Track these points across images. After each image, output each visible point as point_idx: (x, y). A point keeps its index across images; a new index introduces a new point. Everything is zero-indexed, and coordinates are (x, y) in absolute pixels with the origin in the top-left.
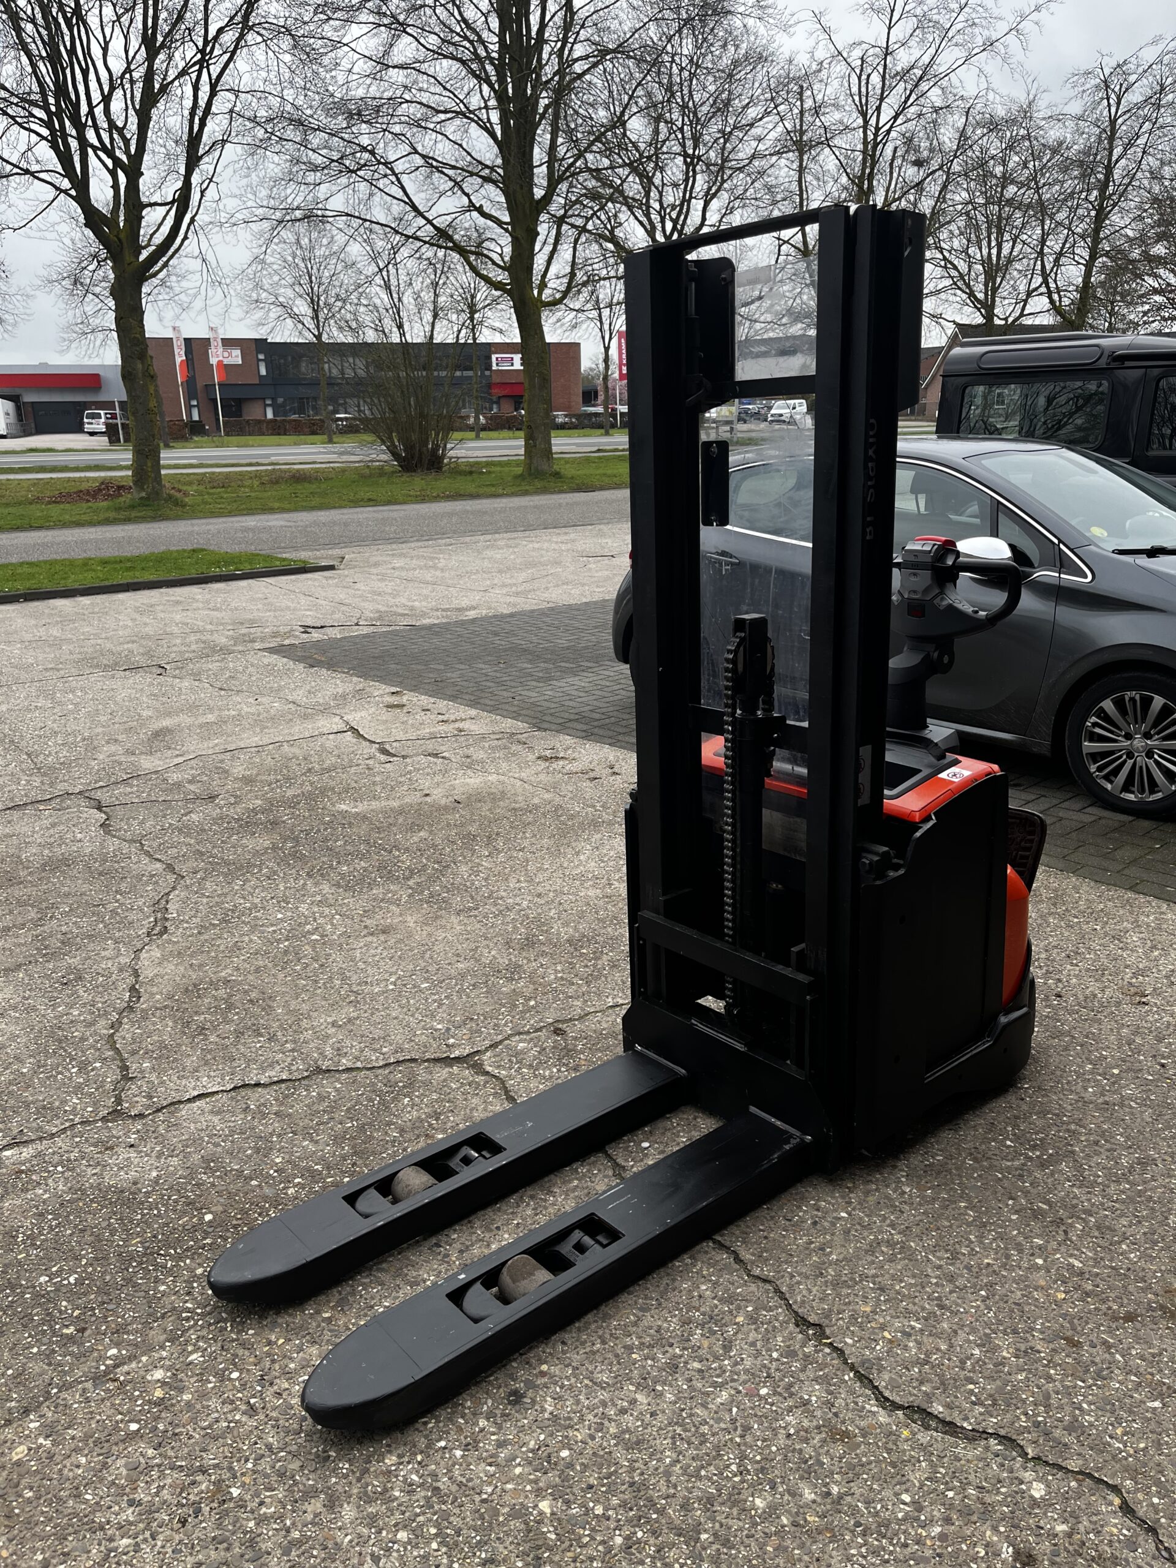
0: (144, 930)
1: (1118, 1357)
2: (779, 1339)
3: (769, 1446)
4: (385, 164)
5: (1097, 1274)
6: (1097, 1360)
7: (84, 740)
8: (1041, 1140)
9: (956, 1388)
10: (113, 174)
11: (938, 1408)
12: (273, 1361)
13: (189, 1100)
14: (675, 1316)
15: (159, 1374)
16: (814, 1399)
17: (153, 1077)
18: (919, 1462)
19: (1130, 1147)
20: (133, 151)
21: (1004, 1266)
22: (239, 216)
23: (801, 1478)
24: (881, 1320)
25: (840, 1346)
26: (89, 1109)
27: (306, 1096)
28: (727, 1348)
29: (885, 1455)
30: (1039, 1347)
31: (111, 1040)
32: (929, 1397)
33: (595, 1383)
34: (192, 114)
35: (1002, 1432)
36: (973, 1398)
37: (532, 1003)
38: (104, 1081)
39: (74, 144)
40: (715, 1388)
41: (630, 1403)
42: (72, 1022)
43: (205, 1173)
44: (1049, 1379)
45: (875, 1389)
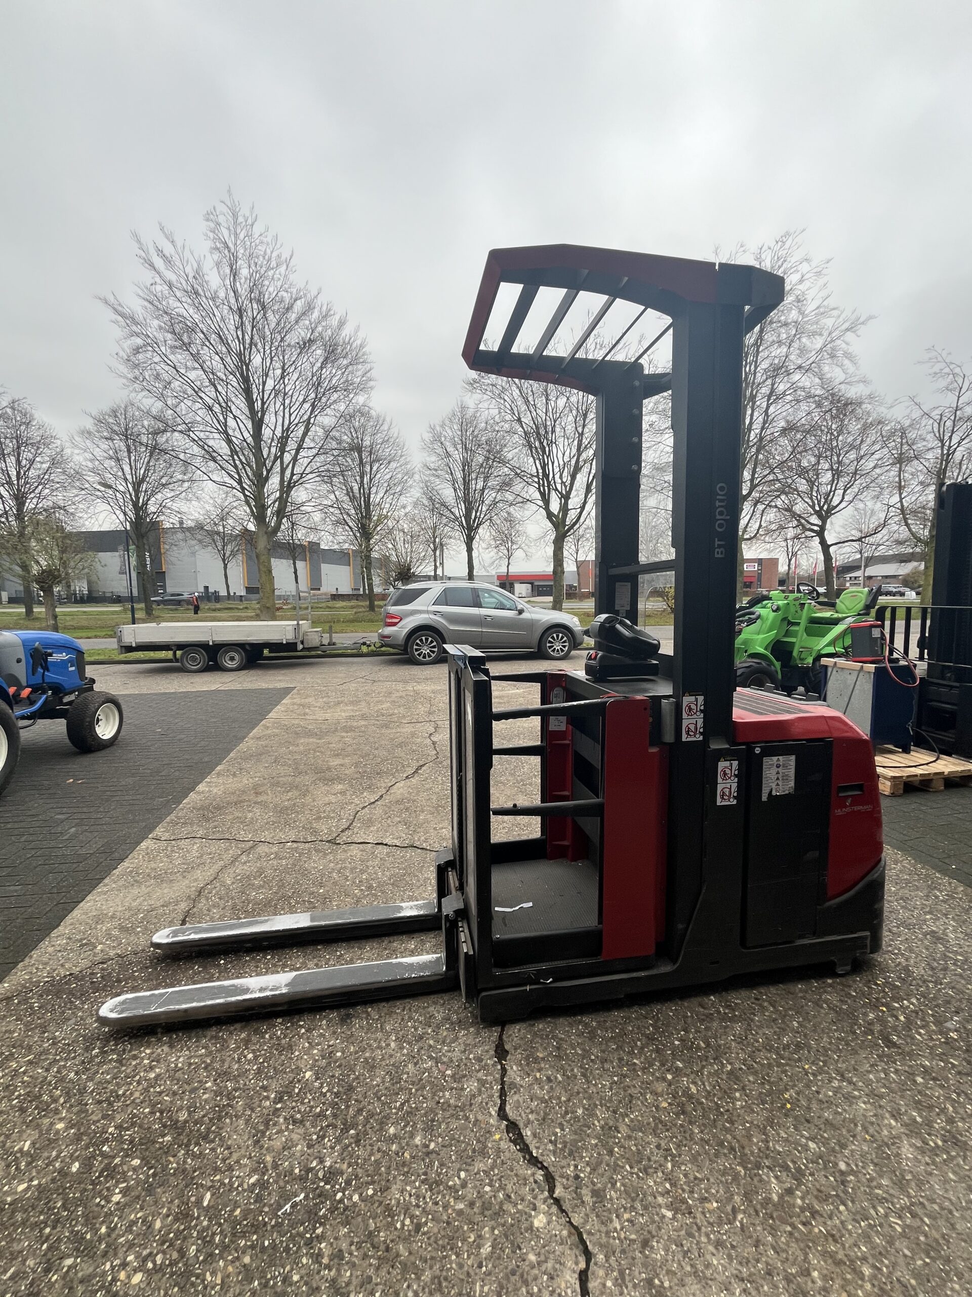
0: (407, 775)
1: (669, 1165)
5: (702, 1104)
9: (549, 1126)
11: (527, 1133)
13: (359, 843)
16: (468, 1090)
17: (357, 831)
18: (489, 1158)
21: (644, 1068)
23: (423, 1130)
24: (543, 1065)
25: (508, 1068)
26: (327, 836)
27: (398, 855)
29: (475, 1143)
31: (356, 814)
33: (381, 1028)
35: (551, 1169)
36: (553, 1138)
38: (341, 827)
40: (429, 1058)
41: (387, 1045)
42: (352, 802)
43: (336, 873)
45: (503, 1103)
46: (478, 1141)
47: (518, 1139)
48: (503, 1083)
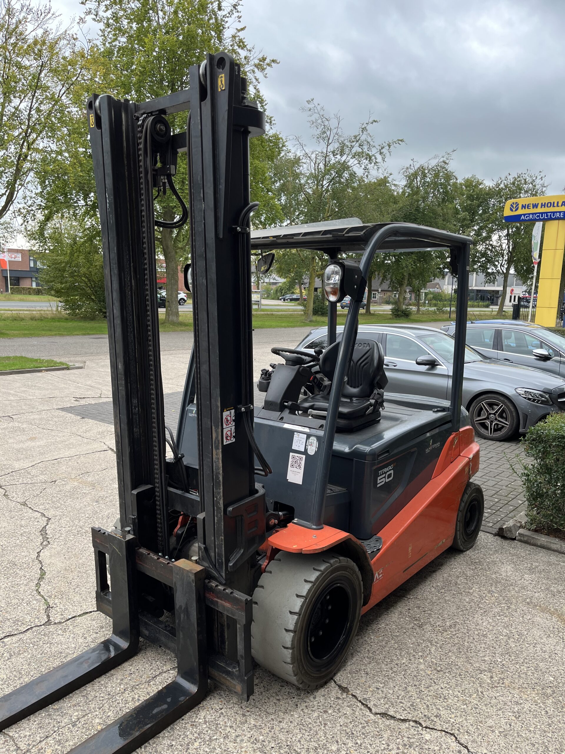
0: (39, 543)
3: (334, 729)
6: (444, 693)
9: (397, 705)
11: (391, 713)
13: (80, 615)
15: (97, 720)
16: (348, 713)
17: (62, 606)
18: (387, 730)
19: (450, 619)
21: (409, 663)
24: (368, 684)
25: (355, 694)
26: (37, 621)
30: (423, 690)
31: (38, 592)
32: (388, 709)
33: (268, 713)
35: (414, 719)
36: (403, 709)
38: (39, 609)
42: (17, 584)
45: (369, 708)
46: (376, 728)
47: (390, 717)
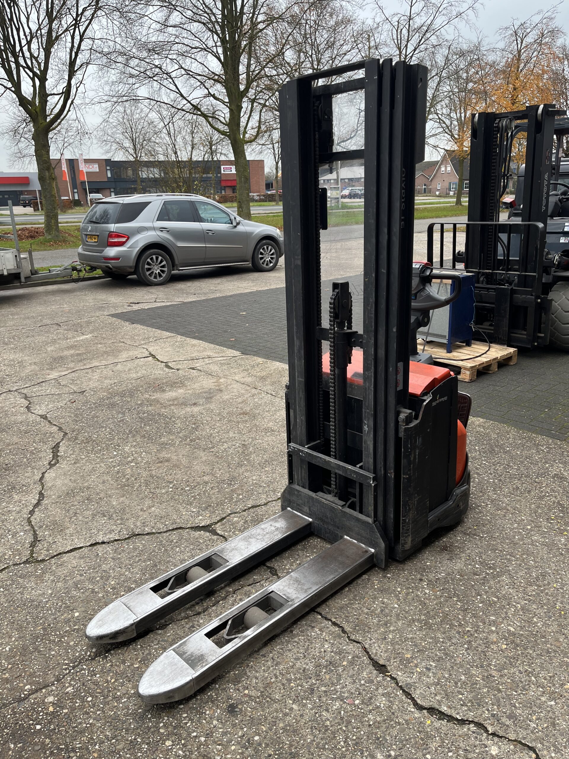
0: (47, 462)
1: (533, 678)
2: (365, 673)
3: (359, 732)
4: (166, 74)
5: (522, 635)
6: (523, 680)
7: (18, 363)
8: (493, 564)
9: (453, 697)
10: (33, 80)
11: (444, 709)
12: (109, 691)
13: (69, 552)
14: (312, 662)
15: (51, 699)
16: (382, 705)
17: (50, 540)
18: (435, 737)
19: (537, 567)
20: (42, 69)
21: (476, 631)
22: (96, 100)
23: (377, 748)
24: (415, 662)
25: (395, 676)
26: (17, 557)
27: (127, 548)
28: (339, 680)
29: (418, 734)
30: (493, 674)
31: (29, 521)
32: (439, 702)
33: (272, 700)
34: (71, 50)
35: (476, 720)
36: (462, 702)
37: (241, 497)
38: (25, 542)
39: (13, 65)
40: (333, 701)
41: (290, 710)
42: (9, 511)
43: (75, 591)
44: (499, 691)
45: (413, 699)
46: (420, 732)
47: (442, 715)
48: (401, 687)
